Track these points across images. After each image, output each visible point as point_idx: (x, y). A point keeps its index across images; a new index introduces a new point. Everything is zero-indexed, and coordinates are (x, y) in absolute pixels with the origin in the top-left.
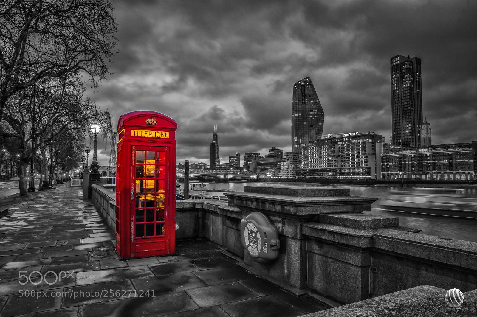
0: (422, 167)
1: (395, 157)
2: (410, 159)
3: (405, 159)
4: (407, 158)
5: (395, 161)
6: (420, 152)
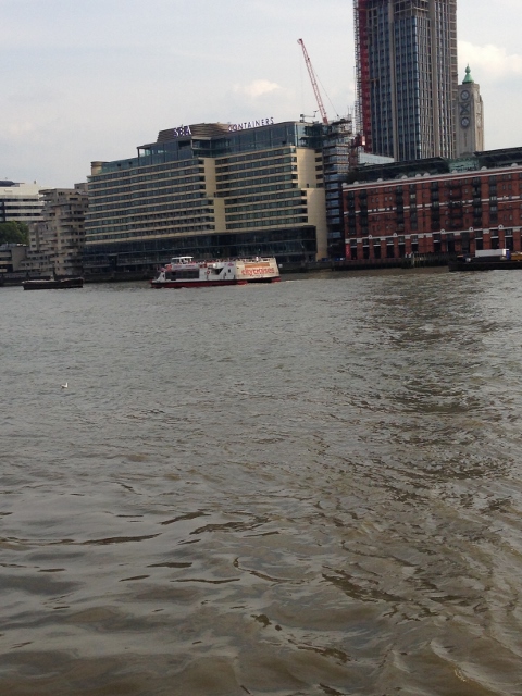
0: (460, 217)
1: (385, 192)
2: (427, 194)
3: (412, 196)
4: (419, 192)
5: (385, 202)
6: (455, 173)
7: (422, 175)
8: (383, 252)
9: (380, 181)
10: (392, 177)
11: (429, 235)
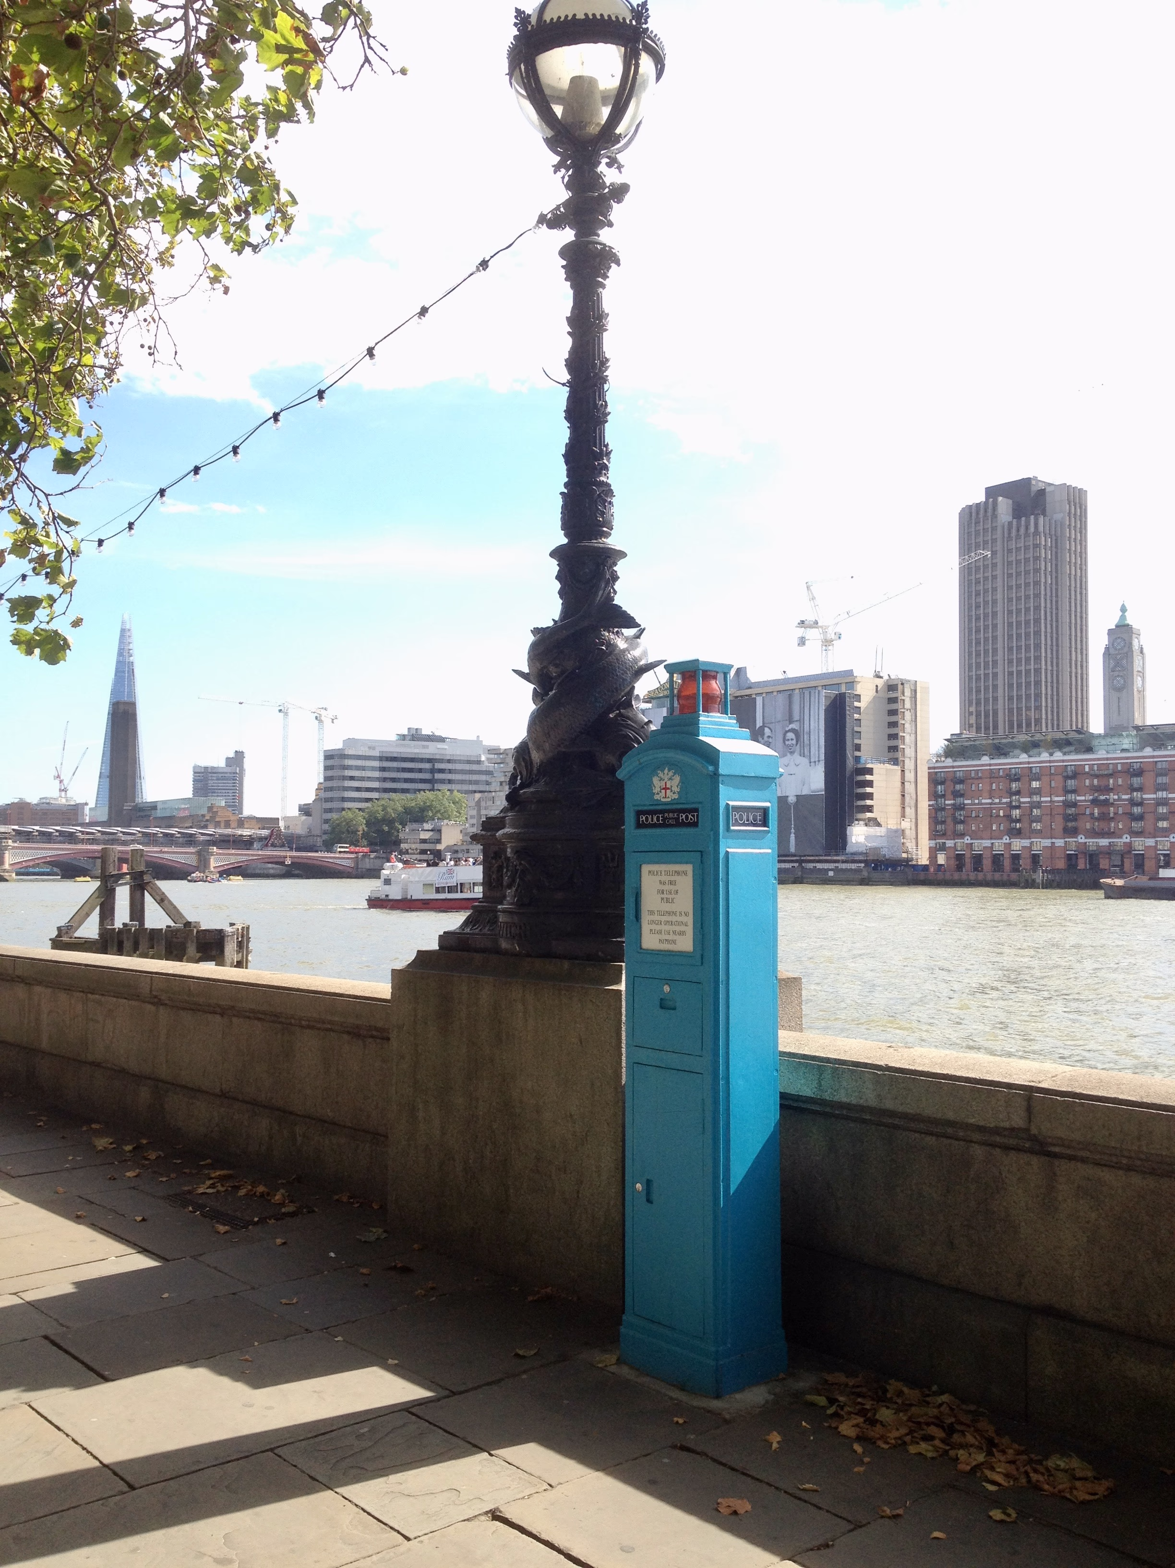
0: (1109, 819)
1: (992, 775)
2: (1057, 783)
3: (1035, 784)
4: (1046, 779)
5: (991, 790)
6: (1101, 754)
7: (1051, 755)
8: (987, 863)
9: (985, 760)
10: (1005, 755)
11: (1060, 843)
